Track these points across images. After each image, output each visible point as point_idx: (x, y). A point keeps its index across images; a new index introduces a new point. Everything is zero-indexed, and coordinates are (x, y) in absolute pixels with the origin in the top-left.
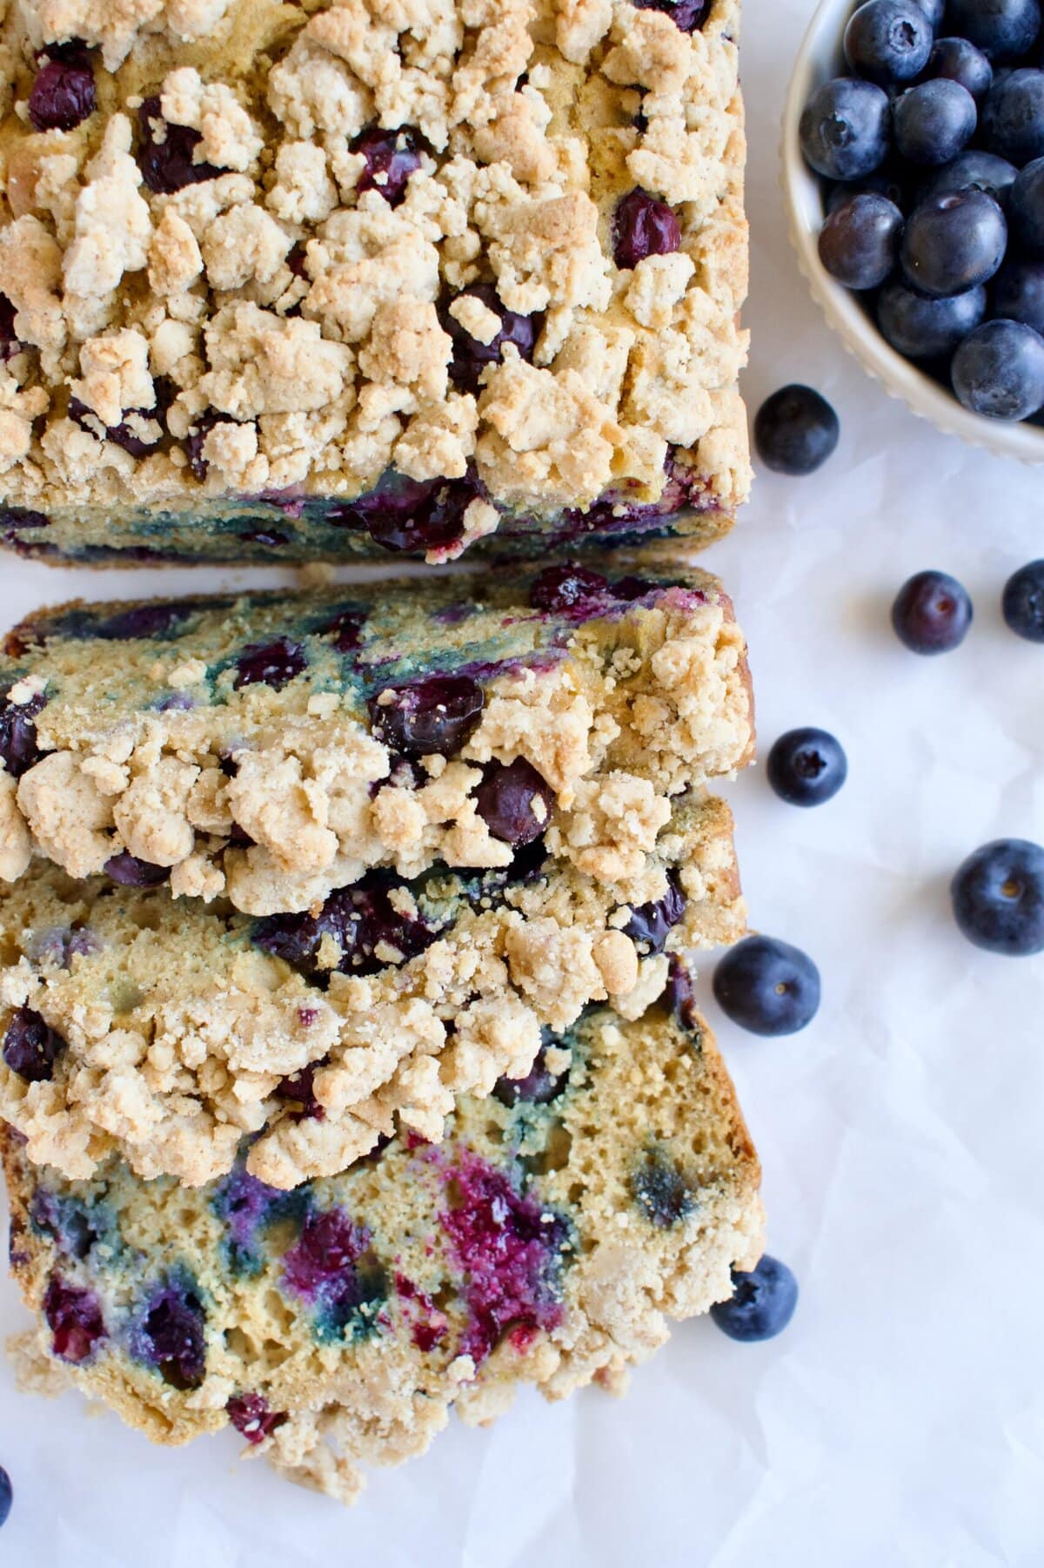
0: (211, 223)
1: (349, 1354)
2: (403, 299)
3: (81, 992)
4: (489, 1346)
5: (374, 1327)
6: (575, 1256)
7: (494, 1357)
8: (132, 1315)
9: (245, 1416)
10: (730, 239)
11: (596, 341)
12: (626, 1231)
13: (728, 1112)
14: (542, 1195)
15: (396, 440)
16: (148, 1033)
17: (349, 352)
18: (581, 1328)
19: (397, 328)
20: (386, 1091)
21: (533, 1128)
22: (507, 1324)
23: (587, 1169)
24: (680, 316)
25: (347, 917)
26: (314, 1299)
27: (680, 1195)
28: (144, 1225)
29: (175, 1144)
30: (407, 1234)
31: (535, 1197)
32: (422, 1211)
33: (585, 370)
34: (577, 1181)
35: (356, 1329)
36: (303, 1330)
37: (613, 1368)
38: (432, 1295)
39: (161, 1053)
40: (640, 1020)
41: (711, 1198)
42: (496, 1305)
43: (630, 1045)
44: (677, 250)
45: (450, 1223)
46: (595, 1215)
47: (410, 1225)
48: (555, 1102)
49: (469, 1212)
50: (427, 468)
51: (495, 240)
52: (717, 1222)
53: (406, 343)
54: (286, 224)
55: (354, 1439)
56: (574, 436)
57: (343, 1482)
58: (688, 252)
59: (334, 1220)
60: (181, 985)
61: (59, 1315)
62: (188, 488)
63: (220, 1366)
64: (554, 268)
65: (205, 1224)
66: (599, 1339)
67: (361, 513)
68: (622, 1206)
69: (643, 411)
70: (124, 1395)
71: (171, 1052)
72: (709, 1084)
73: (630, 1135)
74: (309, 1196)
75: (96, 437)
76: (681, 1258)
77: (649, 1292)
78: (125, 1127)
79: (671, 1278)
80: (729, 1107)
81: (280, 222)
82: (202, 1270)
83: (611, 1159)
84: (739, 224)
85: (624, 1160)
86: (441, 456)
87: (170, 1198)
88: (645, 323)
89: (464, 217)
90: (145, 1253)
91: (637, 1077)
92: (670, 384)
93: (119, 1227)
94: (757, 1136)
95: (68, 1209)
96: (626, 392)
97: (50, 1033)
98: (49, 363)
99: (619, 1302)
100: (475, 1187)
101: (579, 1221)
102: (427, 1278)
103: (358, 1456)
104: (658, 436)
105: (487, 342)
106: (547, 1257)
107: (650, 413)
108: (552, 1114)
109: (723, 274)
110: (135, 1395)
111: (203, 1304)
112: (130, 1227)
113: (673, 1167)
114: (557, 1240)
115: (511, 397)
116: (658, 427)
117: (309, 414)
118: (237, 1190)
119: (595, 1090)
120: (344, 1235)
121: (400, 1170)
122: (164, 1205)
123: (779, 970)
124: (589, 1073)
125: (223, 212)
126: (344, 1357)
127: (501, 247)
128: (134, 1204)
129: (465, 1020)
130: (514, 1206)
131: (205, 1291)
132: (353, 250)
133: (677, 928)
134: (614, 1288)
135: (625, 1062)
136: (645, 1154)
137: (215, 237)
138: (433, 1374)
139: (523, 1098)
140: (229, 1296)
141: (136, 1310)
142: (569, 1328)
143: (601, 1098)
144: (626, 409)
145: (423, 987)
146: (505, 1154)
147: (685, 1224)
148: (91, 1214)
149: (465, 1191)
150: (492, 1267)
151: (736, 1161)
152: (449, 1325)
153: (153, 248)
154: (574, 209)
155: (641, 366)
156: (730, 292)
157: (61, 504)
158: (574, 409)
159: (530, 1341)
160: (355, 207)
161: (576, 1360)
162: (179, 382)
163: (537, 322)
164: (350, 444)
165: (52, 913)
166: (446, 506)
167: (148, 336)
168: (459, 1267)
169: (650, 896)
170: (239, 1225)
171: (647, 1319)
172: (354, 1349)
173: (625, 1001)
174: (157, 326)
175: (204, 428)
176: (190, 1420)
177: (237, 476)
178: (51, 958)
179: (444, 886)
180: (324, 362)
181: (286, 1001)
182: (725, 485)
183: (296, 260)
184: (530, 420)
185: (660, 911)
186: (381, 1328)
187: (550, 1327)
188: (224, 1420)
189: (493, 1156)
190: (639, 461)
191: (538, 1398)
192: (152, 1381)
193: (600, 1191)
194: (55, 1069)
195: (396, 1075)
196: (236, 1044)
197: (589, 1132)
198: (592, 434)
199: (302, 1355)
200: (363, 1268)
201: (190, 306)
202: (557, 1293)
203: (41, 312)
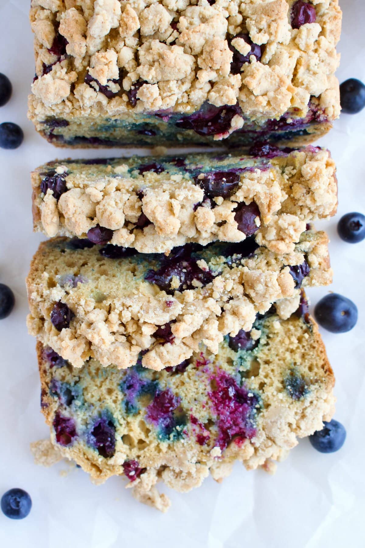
0: (143, 11)
1: (171, 446)
2: (216, 38)
3: (83, 295)
4: (226, 444)
5: (181, 435)
6: (261, 410)
7: (228, 449)
8: (87, 428)
9: (130, 469)
10: (335, 18)
11: (286, 55)
12: (282, 400)
13: (323, 357)
14: (248, 386)
15: (209, 92)
16: (108, 310)
17: (193, 58)
18: (263, 438)
19: (214, 49)
20: (198, 333)
21: (245, 361)
22: (233, 436)
23: (266, 376)
24: (316, 47)
25: (181, 271)
26: (158, 424)
27: (303, 387)
28: (93, 393)
29: (117, 352)
30: (195, 400)
31: (245, 387)
32: (201, 391)
33: (282, 66)
34: (262, 381)
35: (174, 436)
36: (153, 436)
37: (273, 459)
38: (204, 424)
39: (114, 317)
40: (288, 319)
41: (316, 389)
42: (229, 428)
43: (284, 329)
44: (314, 22)
45: (212, 396)
46: (269, 394)
47: (196, 396)
48: (254, 350)
49: (220, 392)
50: (221, 101)
51: (248, 17)
52: (318, 398)
53: (217, 55)
54: (170, 11)
55: (171, 480)
56: (277, 90)
57: (163, 503)
58: (318, 23)
59: (167, 394)
60: (120, 293)
61: (59, 427)
62: (128, 110)
63: (121, 449)
64: (272, 27)
65: (117, 394)
66: (270, 443)
67: (190, 121)
68: (280, 391)
69: (302, 82)
70: (84, 459)
71: (117, 316)
72: (315, 345)
73: (284, 364)
74: (157, 384)
75: (95, 90)
76: (303, 412)
77: (290, 425)
78: (101, 342)
79: (299, 420)
80: (323, 354)
81: (168, 10)
82: (115, 411)
83: (276, 373)
84: (338, 12)
85: (281, 373)
86: (227, 97)
87: (103, 384)
88: (303, 49)
89: (237, 9)
90: (93, 405)
91: (287, 341)
92: (311, 72)
93: (83, 394)
94: (333, 365)
95: (64, 387)
96: (295, 75)
97: (69, 311)
98: (78, 63)
99: (279, 428)
100: (222, 382)
101: (263, 396)
102: (203, 417)
103: (173, 487)
104: (307, 92)
105: (245, 55)
106: (250, 410)
107: (304, 83)
108: (253, 355)
109: (332, 31)
110: (88, 459)
111: (115, 425)
112: (88, 394)
113: (301, 376)
114: (254, 403)
115: (254, 75)
116: (307, 88)
117: (177, 81)
118: (130, 381)
119: (270, 346)
120: (171, 399)
121: (193, 375)
122: (101, 387)
123: (342, 306)
124: (268, 340)
125: (148, 6)
126: (169, 447)
127: (251, 19)
128: (90, 386)
129: (228, 307)
130: (237, 390)
131: (116, 420)
132: (196, 21)
133: (307, 278)
134: (277, 423)
135: (282, 336)
136: (289, 371)
137: (145, 15)
138: (204, 454)
139: (242, 349)
140: (125, 422)
141: (89, 426)
142: (258, 438)
143: (272, 349)
144: (295, 82)
145: (212, 294)
146: (234, 370)
147: (305, 399)
148: (73, 389)
149: (218, 384)
150: (228, 413)
151: (326, 375)
152: (210, 436)
153: (122, 19)
154: (280, 5)
155: (301, 65)
156: (333, 38)
157: (79, 116)
158: (278, 80)
159: (242, 443)
160: (197, 5)
161: (260, 451)
162: (128, 70)
163: (263, 48)
164: (192, 92)
165: (65, 270)
166: (224, 117)
167: (117, 52)
168: (215, 413)
169: (297, 263)
170: (130, 395)
171: (289, 435)
172: (173, 444)
173: (283, 311)
174: (121, 49)
175: (137, 87)
176: (109, 469)
177: (150, 104)
178: (69, 284)
179: (218, 260)
180: (185, 61)
181: (161, 299)
182: (330, 111)
183: (174, 24)
184: (261, 84)
185: (300, 270)
186: (184, 436)
187: (251, 437)
188: (122, 470)
189: (230, 371)
190: (299, 101)
191: (243, 468)
192: (95, 454)
193: (271, 385)
194: (70, 325)
195: (202, 326)
196: (143, 313)
197: (267, 362)
198: (284, 89)
199: (153, 445)
200: (177, 414)
201: (132, 41)
202: (254, 424)
203: (79, 43)
